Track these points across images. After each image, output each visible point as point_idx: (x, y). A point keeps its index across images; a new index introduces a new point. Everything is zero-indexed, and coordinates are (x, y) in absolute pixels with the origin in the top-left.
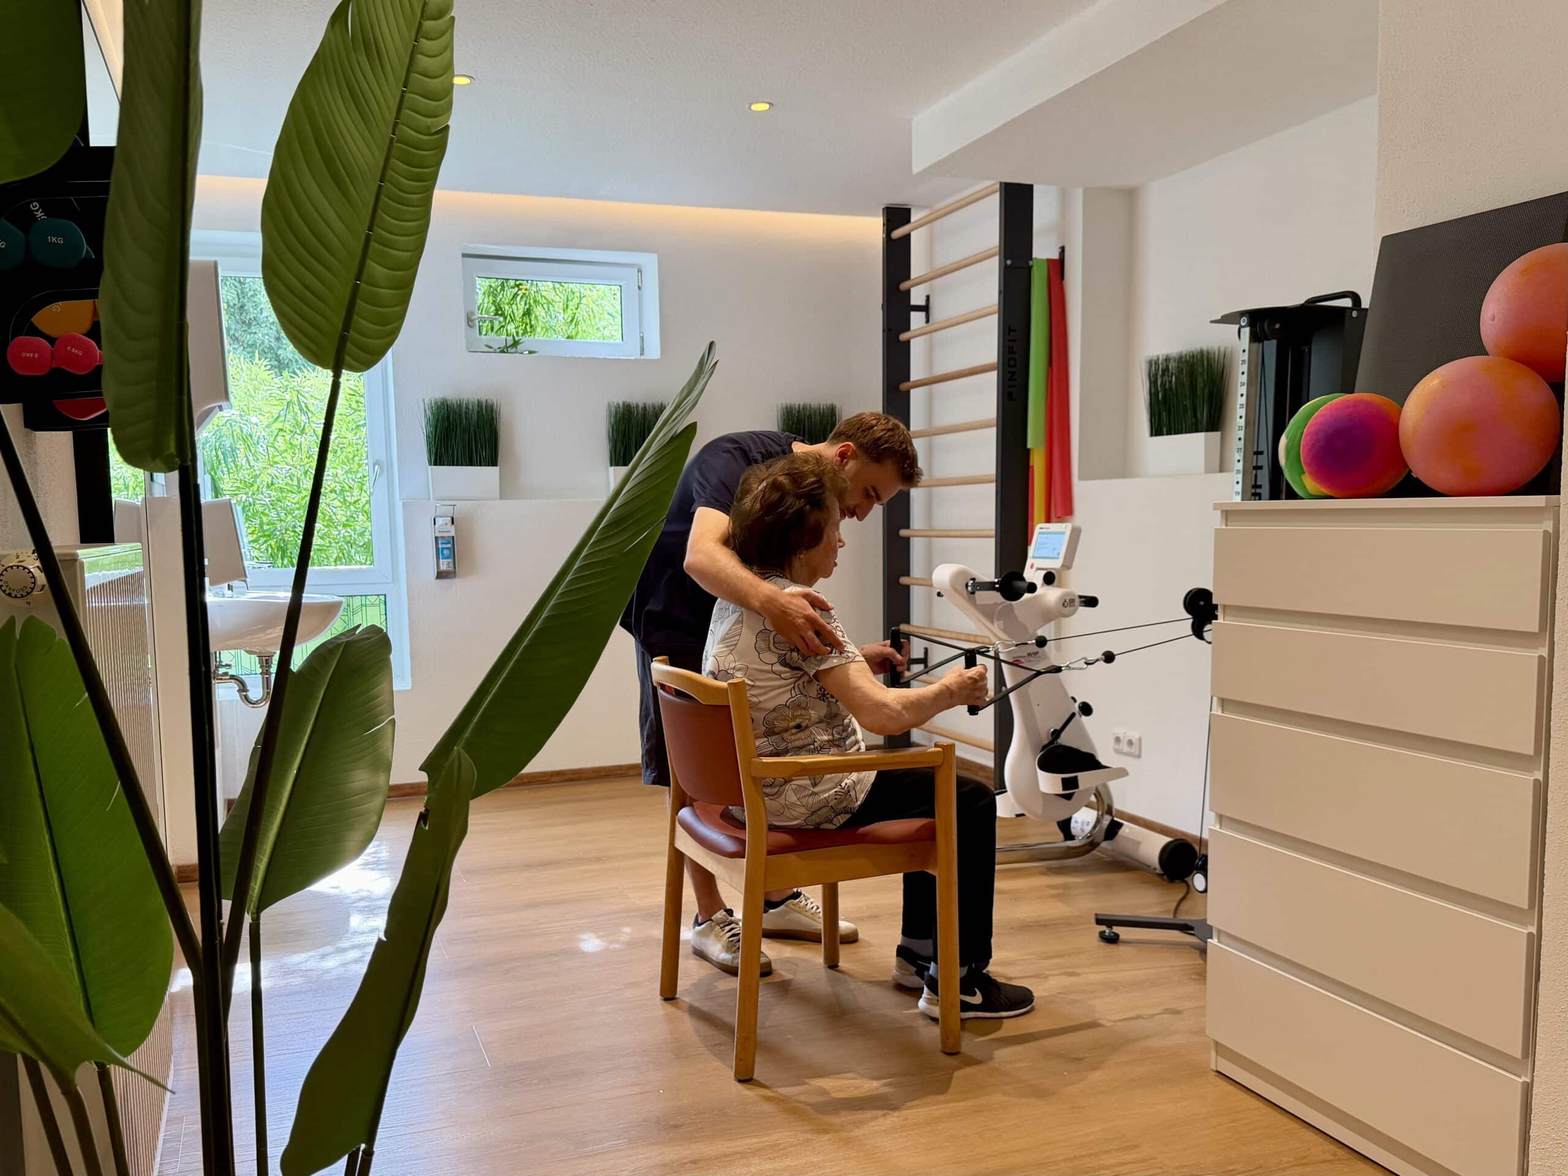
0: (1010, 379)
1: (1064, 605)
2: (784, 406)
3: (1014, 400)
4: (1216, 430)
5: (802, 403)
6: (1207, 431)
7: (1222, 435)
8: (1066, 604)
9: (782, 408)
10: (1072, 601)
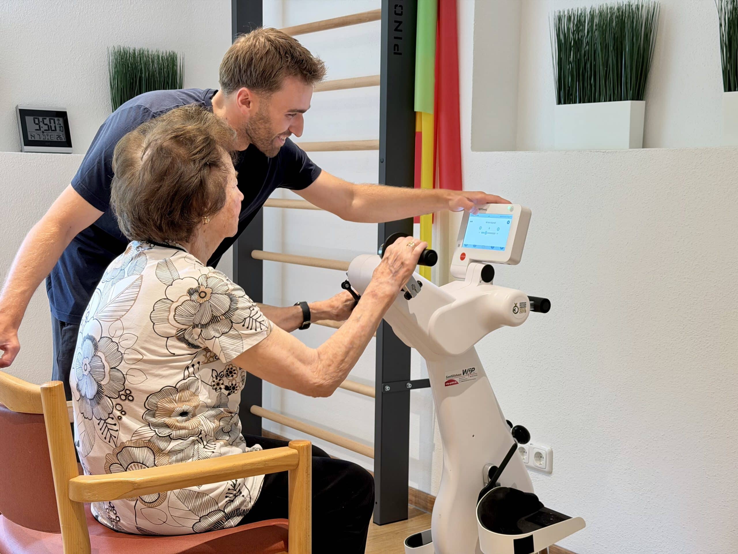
0: (396, 30)
1: (514, 310)
2: (116, 50)
3: (400, 54)
4: (641, 99)
5: (137, 49)
6: (633, 99)
7: (646, 104)
8: (517, 310)
9: (115, 53)
10: (523, 305)
